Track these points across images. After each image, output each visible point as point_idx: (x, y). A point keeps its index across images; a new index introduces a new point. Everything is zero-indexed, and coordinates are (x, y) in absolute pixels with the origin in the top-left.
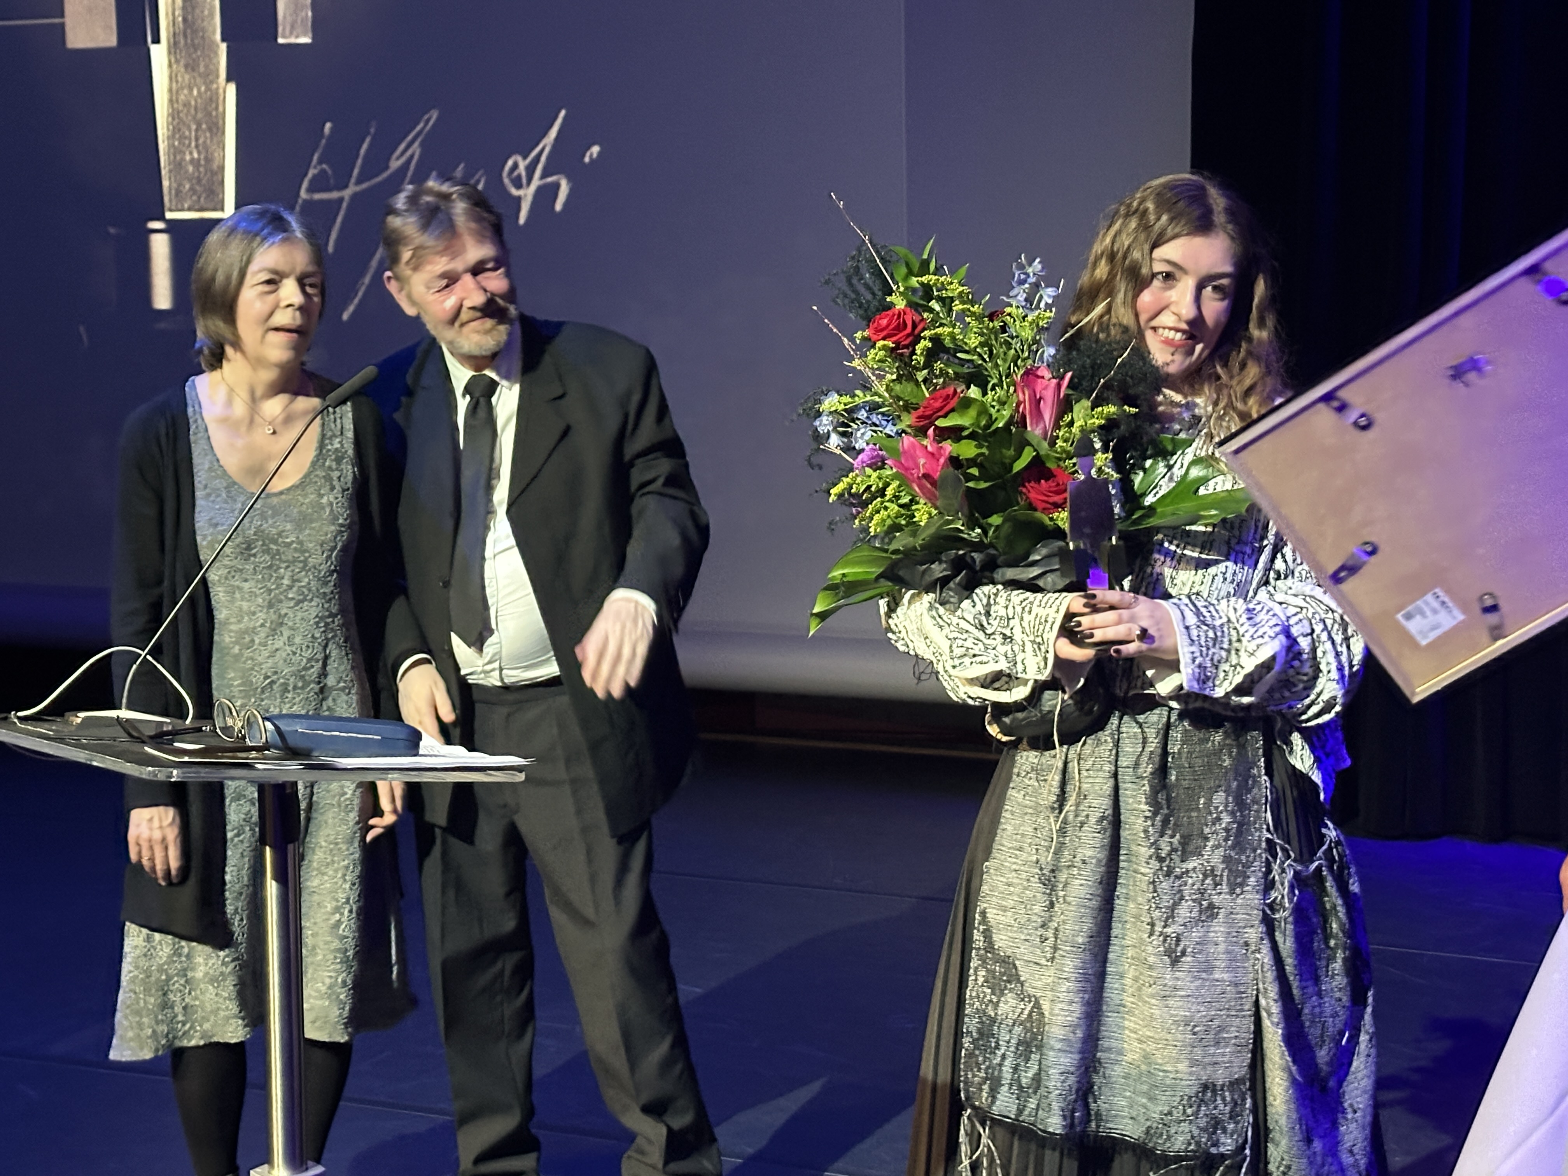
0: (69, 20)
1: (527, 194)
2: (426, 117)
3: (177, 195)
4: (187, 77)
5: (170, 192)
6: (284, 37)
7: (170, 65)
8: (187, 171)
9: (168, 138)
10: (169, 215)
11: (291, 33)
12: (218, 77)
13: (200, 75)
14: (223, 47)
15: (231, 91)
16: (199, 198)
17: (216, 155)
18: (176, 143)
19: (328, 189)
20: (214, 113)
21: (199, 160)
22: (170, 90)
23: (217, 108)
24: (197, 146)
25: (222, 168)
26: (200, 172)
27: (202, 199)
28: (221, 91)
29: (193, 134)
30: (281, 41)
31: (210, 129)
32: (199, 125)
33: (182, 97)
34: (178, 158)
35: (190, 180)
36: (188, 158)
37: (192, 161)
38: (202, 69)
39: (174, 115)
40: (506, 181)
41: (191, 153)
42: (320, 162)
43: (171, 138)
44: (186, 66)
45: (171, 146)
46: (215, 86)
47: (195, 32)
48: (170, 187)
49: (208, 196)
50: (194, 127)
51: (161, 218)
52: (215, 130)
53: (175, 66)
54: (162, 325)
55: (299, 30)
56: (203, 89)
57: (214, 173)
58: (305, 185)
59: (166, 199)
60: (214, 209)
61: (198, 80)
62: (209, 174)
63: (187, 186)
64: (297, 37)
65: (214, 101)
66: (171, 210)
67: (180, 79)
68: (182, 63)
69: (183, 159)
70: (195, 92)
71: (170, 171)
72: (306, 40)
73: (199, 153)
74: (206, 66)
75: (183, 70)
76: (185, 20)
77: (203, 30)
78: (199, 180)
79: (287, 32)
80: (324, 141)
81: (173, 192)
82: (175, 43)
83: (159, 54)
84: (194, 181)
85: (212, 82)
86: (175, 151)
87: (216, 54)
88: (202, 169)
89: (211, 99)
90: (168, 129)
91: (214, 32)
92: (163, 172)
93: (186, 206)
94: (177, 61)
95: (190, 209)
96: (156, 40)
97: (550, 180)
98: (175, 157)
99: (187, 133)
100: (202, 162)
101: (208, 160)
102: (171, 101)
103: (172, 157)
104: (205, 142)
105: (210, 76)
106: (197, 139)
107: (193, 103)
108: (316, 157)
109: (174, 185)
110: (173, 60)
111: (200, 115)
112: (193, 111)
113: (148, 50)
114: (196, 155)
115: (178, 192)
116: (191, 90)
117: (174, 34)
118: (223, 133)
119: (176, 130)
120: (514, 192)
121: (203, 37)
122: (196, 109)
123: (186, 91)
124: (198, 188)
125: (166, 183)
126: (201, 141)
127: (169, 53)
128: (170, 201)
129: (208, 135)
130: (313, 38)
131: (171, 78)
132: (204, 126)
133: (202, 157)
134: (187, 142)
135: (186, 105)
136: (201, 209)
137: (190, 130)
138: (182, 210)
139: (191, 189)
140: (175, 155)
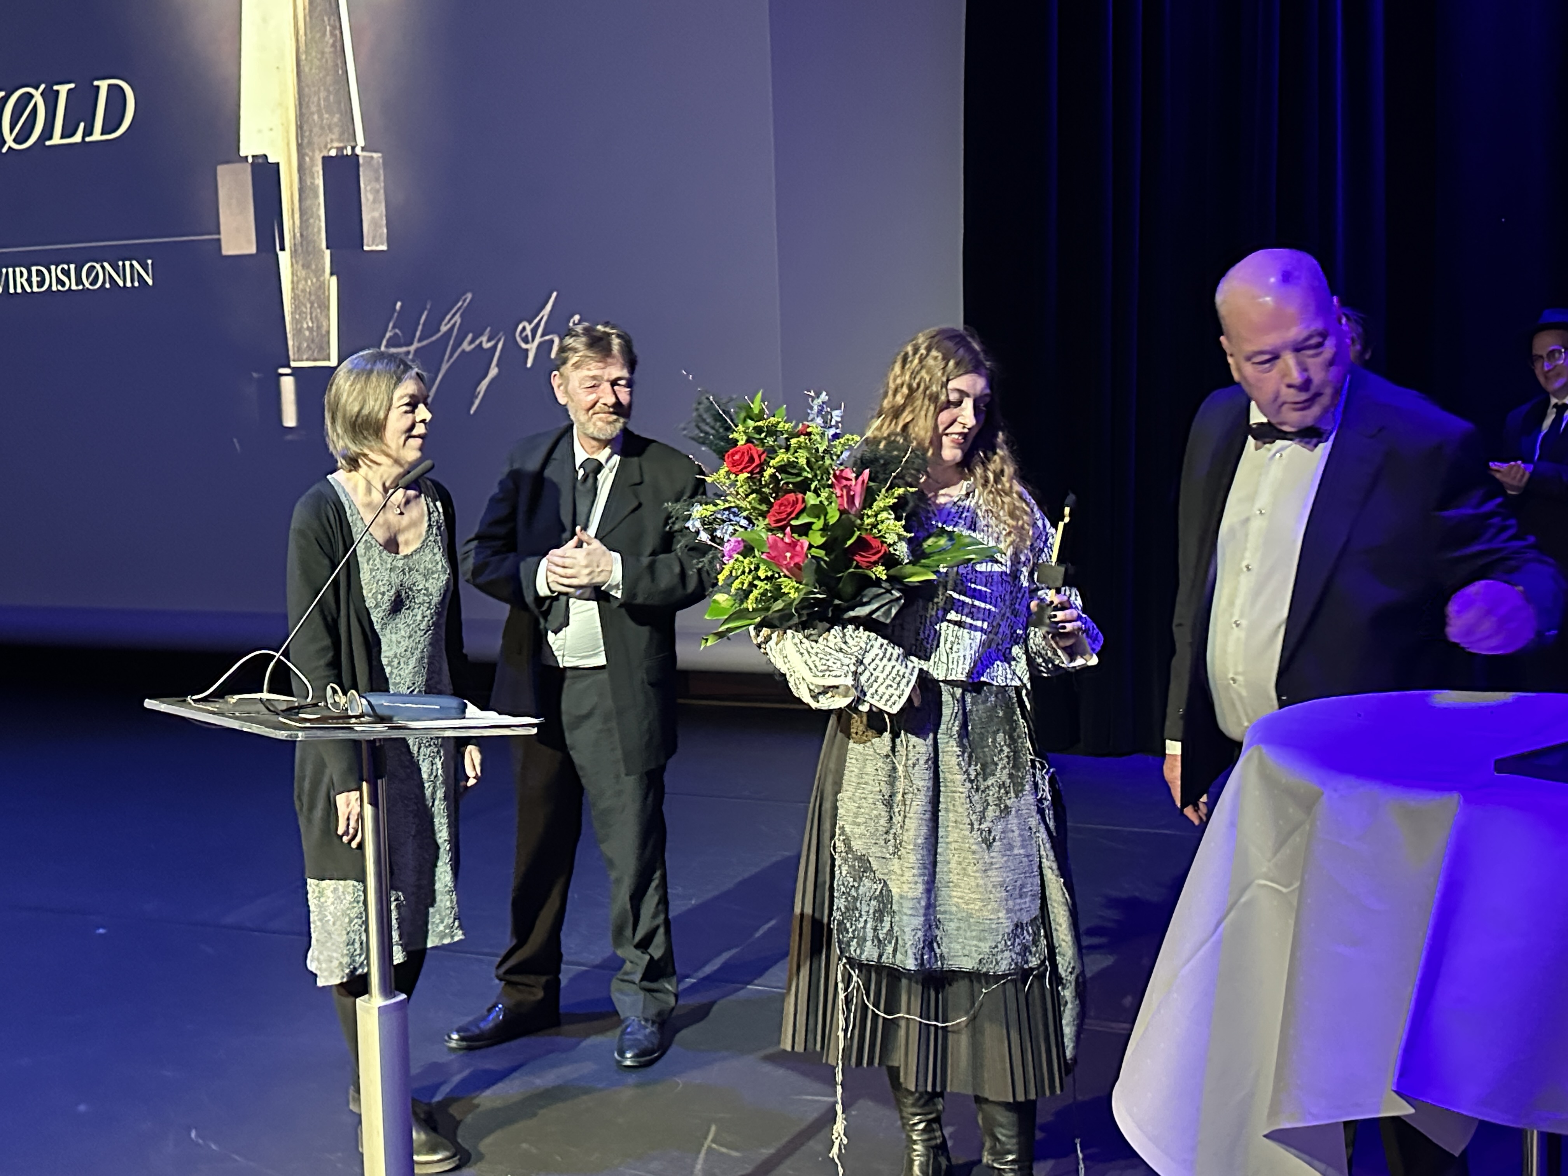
0: (223, 236)
1: (532, 347)
2: (463, 298)
3: (298, 351)
4: (304, 273)
5: (293, 349)
6: (368, 246)
7: (292, 265)
8: (304, 335)
9: (292, 313)
10: (293, 364)
11: (373, 243)
12: (324, 271)
13: (312, 271)
14: (328, 253)
15: (334, 280)
16: (313, 352)
17: (324, 324)
18: (297, 316)
19: (400, 346)
20: (322, 296)
21: (313, 327)
22: (293, 282)
23: (324, 293)
24: (311, 318)
25: (328, 332)
26: (314, 336)
27: (315, 354)
28: (326, 282)
29: (309, 310)
30: (366, 248)
31: (320, 307)
32: (312, 304)
33: (300, 286)
34: (299, 326)
35: (306, 341)
36: (305, 326)
37: (308, 327)
38: (313, 267)
39: (295, 298)
40: (518, 339)
41: (307, 323)
42: (394, 327)
44: (303, 266)
45: (293, 318)
46: (322, 279)
47: (308, 243)
48: (293, 345)
49: (319, 352)
50: (308, 306)
51: (289, 366)
52: (323, 308)
53: (295, 266)
54: (289, 437)
55: (377, 240)
56: (314, 280)
57: (323, 336)
58: (384, 342)
59: (291, 353)
60: (324, 360)
61: (311, 275)
62: (319, 336)
63: (305, 345)
64: (377, 245)
65: (322, 287)
66: (294, 361)
67: (299, 274)
68: (300, 263)
69: (302, 327)
70: (309, 282)
71: (294, 335)
72: (384, 247)
73: (313, 322)
74: (317, 266)
75: (300, 268)
76: (302, 235)
77: (314, 241)
78: (313, 341)
79: (370, 243)
80: (396, 315)
81: (296, 348)
82: (296, 251)
83: (284, 258)
84: (310, 341)
85: (320, 276)
86: (296, 322)
87: (323, 257)
88: (315, 334)
89: (320, 286)
90: (291, 307)
91: (321, 244)
92: (289, 336)
93: (305, 357)
94: (297, 262)
95: (307, 360)
96: (282, 249)
97: (547, 338)
98: (296, 326)
99: (304, 310)
100: (315, 329)
101: (319, 327)
102: (293, 289)
103: (294, 326)
104: (316, 316)
105: (319, 272)
106: (311, 314)
107: (308, 290)
108: (391, 325)
109: (296, 344)
110: (294, 261)
111: (313, 298)
112: (308, 295)
113: (277, 255)
114: (310, 324)
115: (299, 349)
116: (306, 282)
117: (295, 244)
118: (329, 309)
119: (297, 308)
120: (524, 346)
121: (314, 247)
122: (310, 293)
123: (303, 282)
124: (312, 346)
125: (290, 343)
126: (314, 315)
127: (292, 257)
128: (294, 354)
129: (319, 311)
130: (388, 246)
131: (293, 274)
132: (316, 305)
133: (315, 325)
134: (304, 316)
135: (303, 291)
136: (315, 360)
137: (306, 308)
138: (302, 360)
139: (308, 346)
140: (296, 324)
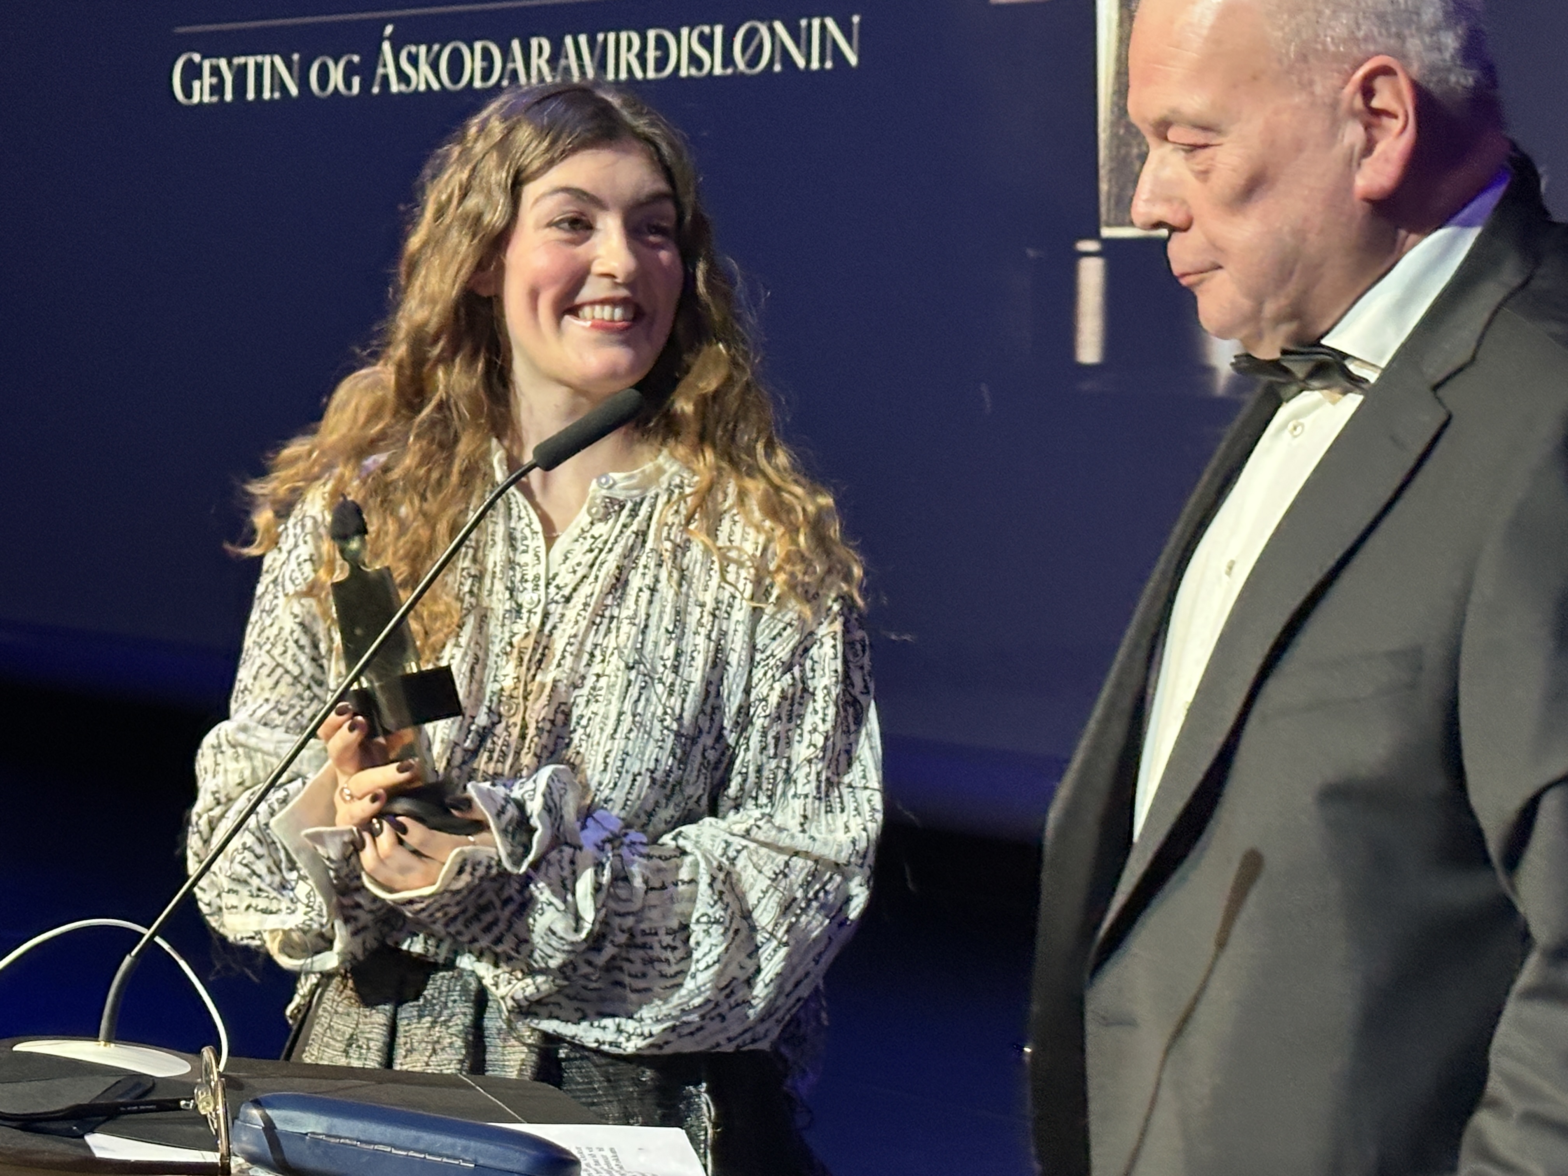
3: (1114, 205)
5: (1109, 199)
9: (1112, 125)
10: (1107, 232)
18: (1122, 131)
34: (1123, 151)
45: (1114, 136)
48: (1109, 193)
51: (1095, 235)
54: (1086, 386)
59: (1103, 209)
66: (1109, 225)
69: (1128, 154)
71: (1111, 171)
81: (1112, 201)
86: (1119, 143)
90: (1112, 112)
92: (1102, 172)
98: (1118, 152)
103: (1114, 152)
109: (1115, 190)
115: (1119, 200)
125: (1104, 187)
128: (1109, 210)
138: (1123, 225)
140: (1118, 147)
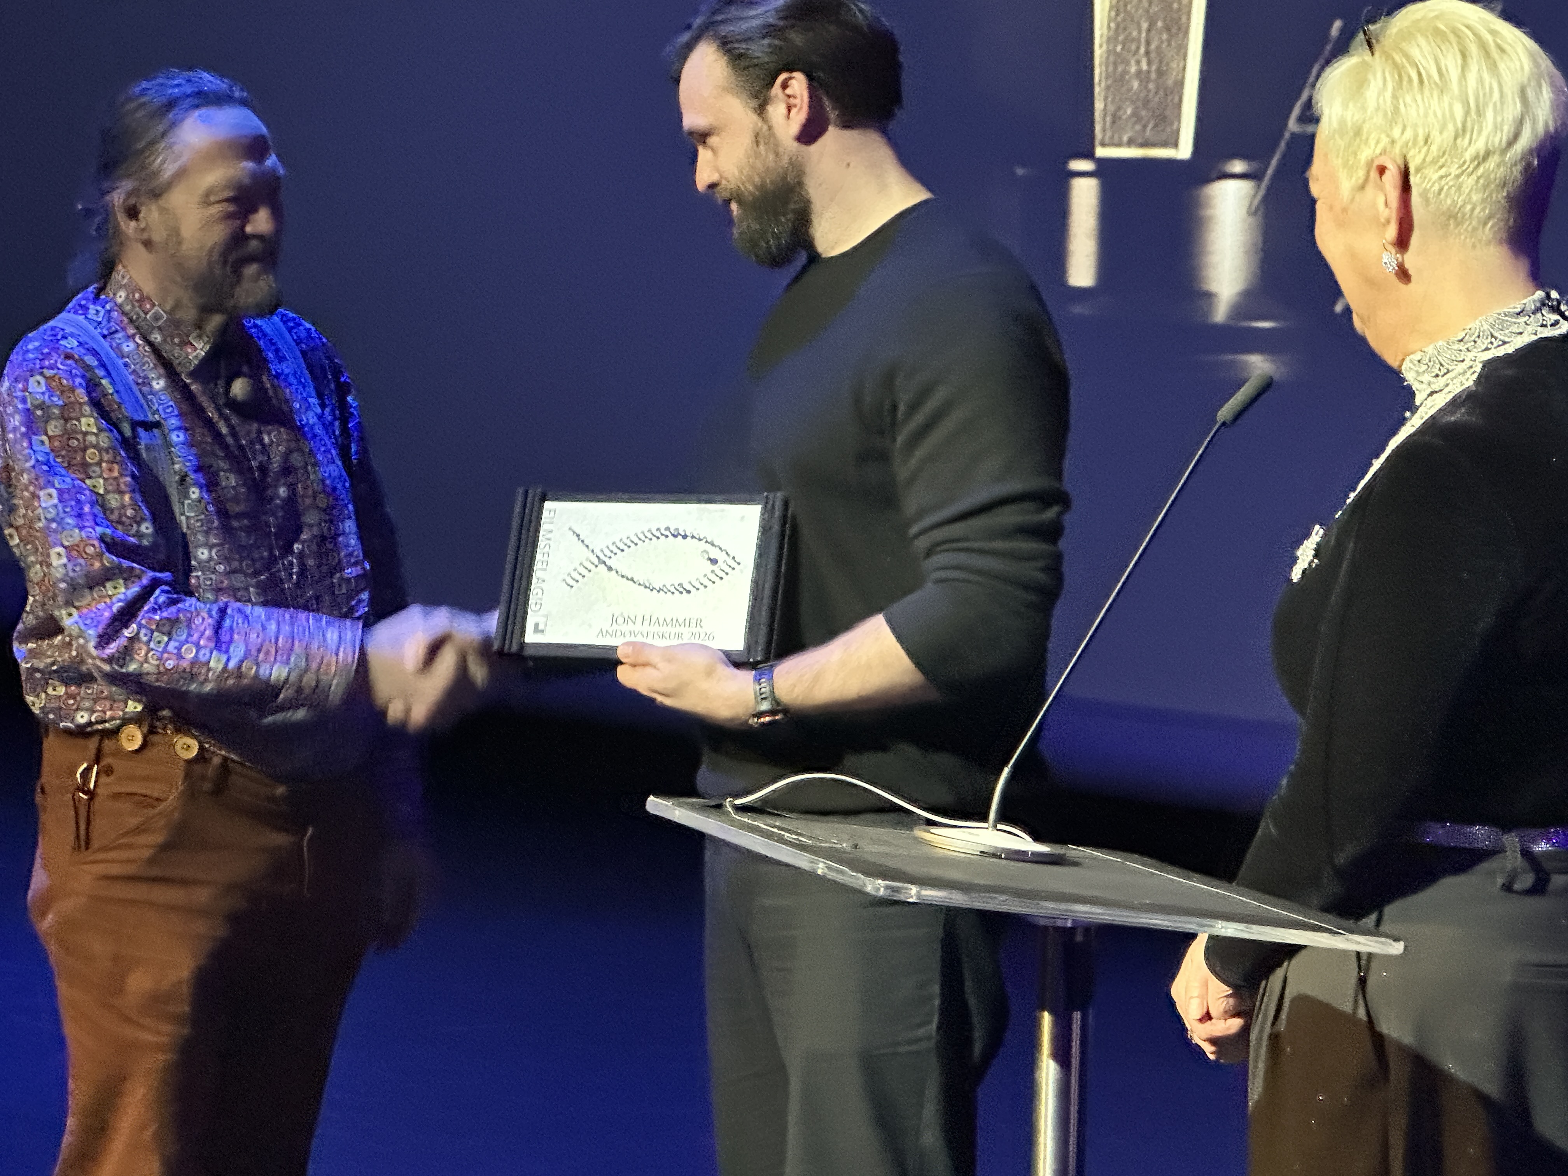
3: (1114, 122)
5: (1104, 118)
8: (1130, 90)
9: (1109, 40)
10: (1101, 152)
16: (1145, 127)
17: (1174, 65)
18: (1119, 48)
20: (1175, 5)
21: (1149, 72)
24: (1147, 53)
25: (1180, 84)
26: (1149, 91)
27: (1148, 132)
29: (1144, 35)
31: (1168, 29)
32: (1153, 22)
34: (1120, 69)
35: (1133, 102)
36: (1133, 69)
37: (1139, 72)
39: (1119, 7)
41: (1138, 62)
43: (1111, 40)
45: (1111, 52)
48: (1105, 112)
49: (1156, 126)
50: (1145, 26)
51: (1089, 155)
52: (1174, 31)
57: (1168, 92)
59: (1098, 128)
60: (1164, 144)
62: (1161, 93)
63: (1129, 112)
66: (1103, 145)
69: (1125, 72)
71: (1108, 88)
73: (1149, 63)
78: (1146, 102)
80: (1328, 47)
81: (1109, 118)
84: (1140, 104)
86: (1116, 59)
88: (1151, 86)
90: (1109, 27)
92: (1097, 90)
93: (1125, 139)
95: (1131, 143)
98: (1115, 68)
99: (1135, 34)
101: (1160, 73)
103: (1111, 69)
104: (1158, 48)
106: (1148, 43)
109: (1111, 108)
111: (1155, 9)
112: (1145, 3)
114: (1144, 67)
115: (1115, 119)
118: (1187, 33)
119: (1119, 30)
124: (1143, 113)
125: (1099, 105)
126: (1153, 46)
128: (1104, 130)
129: (1165, 36)
132: (1160, 24)
133: (1154, 68)
134: (1133, 47)
136: (1145, 144)
137: (1140, 32)
138: (1119, 145)
139: (1135, 114)
140: (1115, 64)
